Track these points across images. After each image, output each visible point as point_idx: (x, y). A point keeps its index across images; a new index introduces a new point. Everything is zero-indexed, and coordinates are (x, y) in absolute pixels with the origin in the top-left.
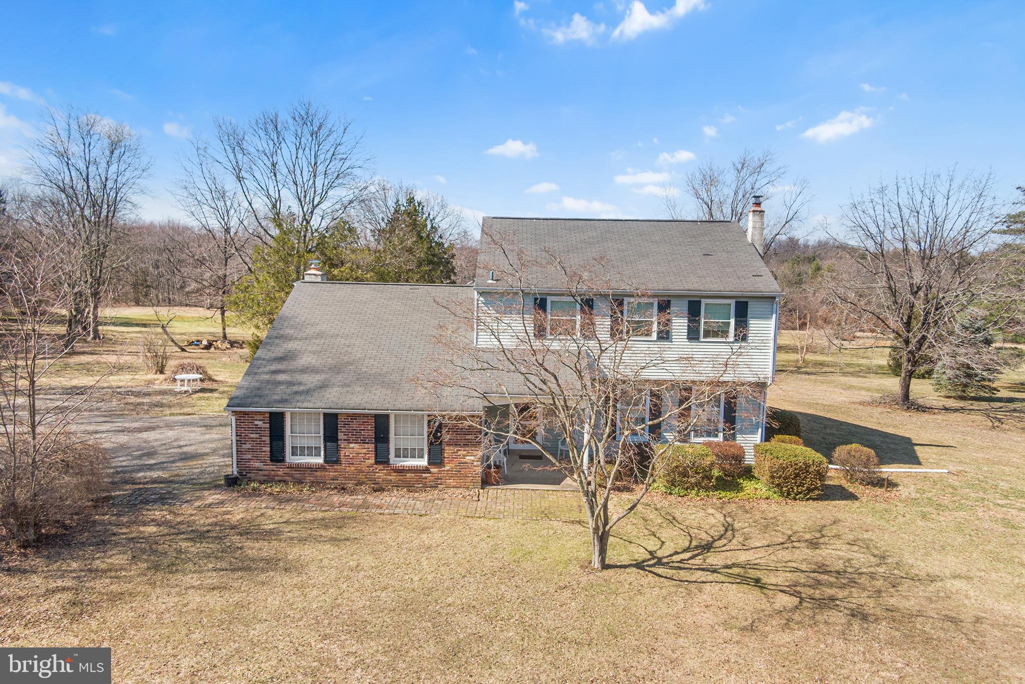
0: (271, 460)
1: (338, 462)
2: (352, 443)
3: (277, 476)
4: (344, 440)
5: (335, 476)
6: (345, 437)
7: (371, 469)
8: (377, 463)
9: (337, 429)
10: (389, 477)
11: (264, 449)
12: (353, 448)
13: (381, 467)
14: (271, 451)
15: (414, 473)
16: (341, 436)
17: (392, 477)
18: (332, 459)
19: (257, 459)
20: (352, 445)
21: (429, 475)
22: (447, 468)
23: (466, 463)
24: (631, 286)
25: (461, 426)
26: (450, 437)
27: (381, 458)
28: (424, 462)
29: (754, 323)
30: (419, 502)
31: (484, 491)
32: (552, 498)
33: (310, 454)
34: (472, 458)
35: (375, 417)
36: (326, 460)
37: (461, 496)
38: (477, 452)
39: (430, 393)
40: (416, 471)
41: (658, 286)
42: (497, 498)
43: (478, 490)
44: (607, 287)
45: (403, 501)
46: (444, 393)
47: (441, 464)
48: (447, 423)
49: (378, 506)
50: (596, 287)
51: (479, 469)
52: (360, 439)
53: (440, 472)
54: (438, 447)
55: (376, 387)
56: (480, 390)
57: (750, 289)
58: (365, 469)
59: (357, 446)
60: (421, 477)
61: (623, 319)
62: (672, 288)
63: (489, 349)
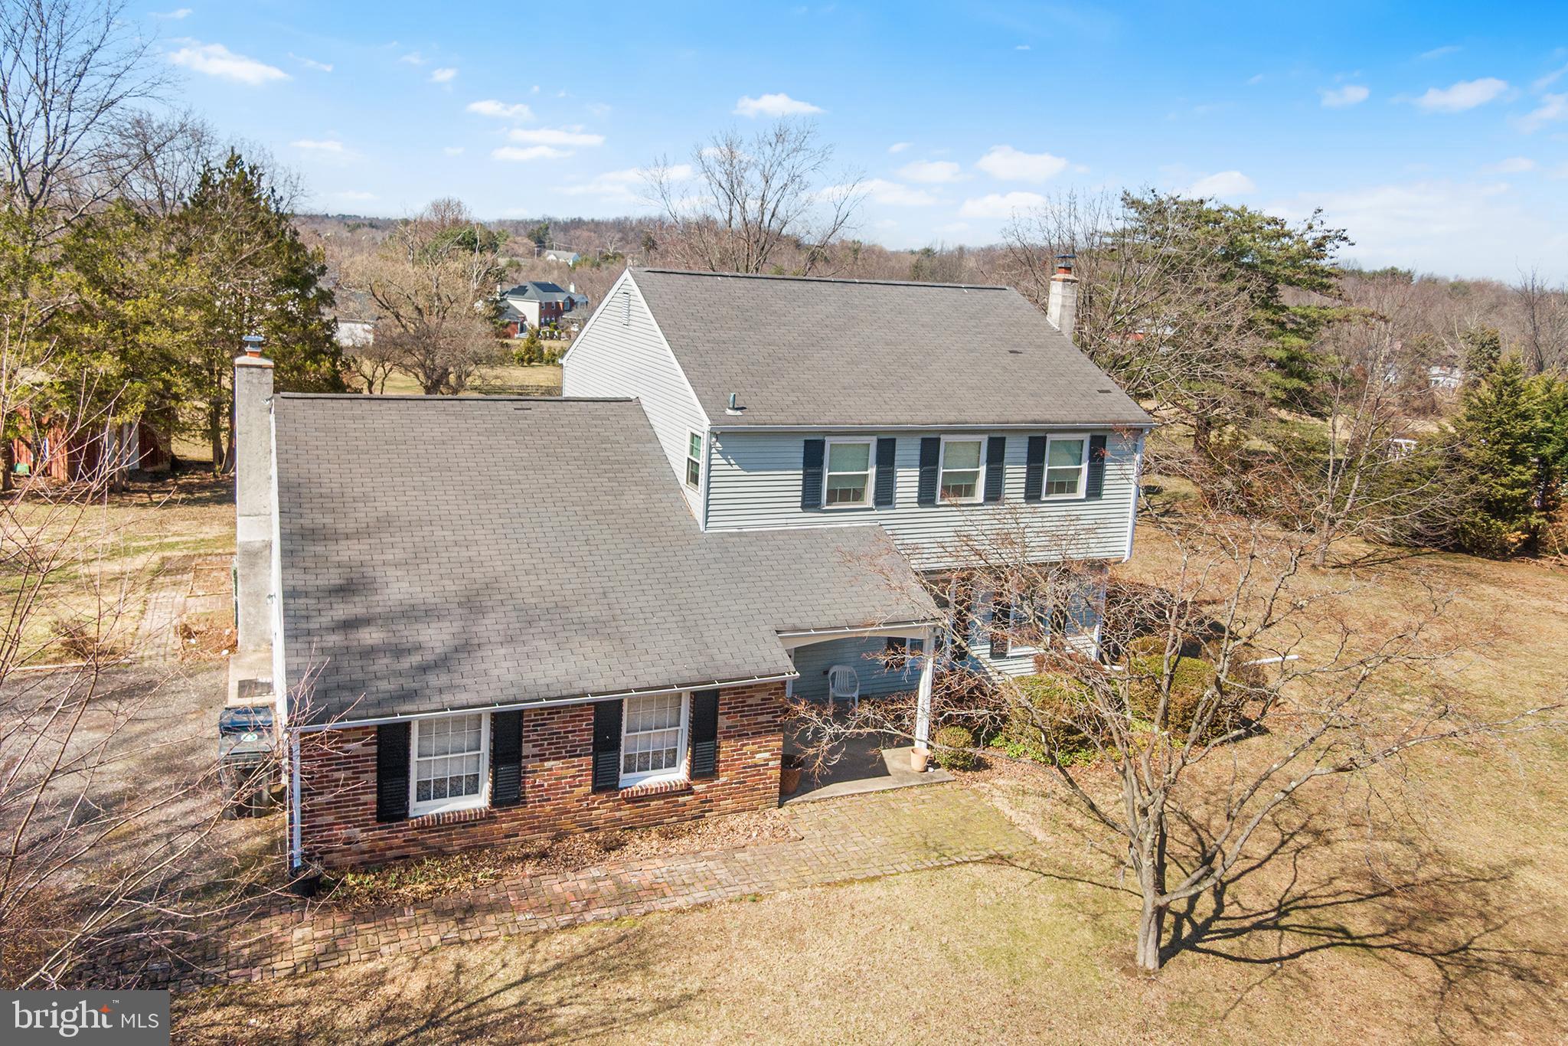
0: (380, 820)
1: (519, 800)
2: (548, 760)
3: (391, 848)
4: (533, 756)
5: (513, 828)
6: (536, 751)
7: (585, 804)
8: (596, 790)
9: (520, 737)
10: (618, 814)
11: (364, 798)
12: (551, 769)
13: (604, 797)
14: (379, 802)
15: (663, 799)
16: (527, 749)
17: (622, 813)
18: (507, 795)
19: (347, 821)
20: (547, 764)
21: (691, 797)
22: (723, 779)
23: (756, 766)
24: (952, 416)
25: (750, 701)
26: (729, 722)
27: (605, 781)
28: (679, 774)
29: (1111, 469)
30: (711, 864)
31: (785, 811)
32: (906, 808)
33: (456, 792)
34: (767, 755)
35: (597, 704)
36: (497, 800)
37: (767, 834)
38: (776, 743)
39: (684, 642)
40: (667, 794)
41: (989, 413)
42: (824, 825)
43: (776, 812)
44: (918, 419)
45: (683, 866)
46: (710, 640)
47: (714, 774)
48: (724, 699)
49: (652, 889)
50: (903, 419)
51: (777, 774)
52: (564, 751)
53: (709, 790)
54: (706, 745)
55: (577, 639)
56: (767, 627)
57: (1111, 417)
58: (573, 805)
59: (559, 764)
60: (676, 804)
61: (936, 471)
62: (1011, 419)
63: (731, 535)
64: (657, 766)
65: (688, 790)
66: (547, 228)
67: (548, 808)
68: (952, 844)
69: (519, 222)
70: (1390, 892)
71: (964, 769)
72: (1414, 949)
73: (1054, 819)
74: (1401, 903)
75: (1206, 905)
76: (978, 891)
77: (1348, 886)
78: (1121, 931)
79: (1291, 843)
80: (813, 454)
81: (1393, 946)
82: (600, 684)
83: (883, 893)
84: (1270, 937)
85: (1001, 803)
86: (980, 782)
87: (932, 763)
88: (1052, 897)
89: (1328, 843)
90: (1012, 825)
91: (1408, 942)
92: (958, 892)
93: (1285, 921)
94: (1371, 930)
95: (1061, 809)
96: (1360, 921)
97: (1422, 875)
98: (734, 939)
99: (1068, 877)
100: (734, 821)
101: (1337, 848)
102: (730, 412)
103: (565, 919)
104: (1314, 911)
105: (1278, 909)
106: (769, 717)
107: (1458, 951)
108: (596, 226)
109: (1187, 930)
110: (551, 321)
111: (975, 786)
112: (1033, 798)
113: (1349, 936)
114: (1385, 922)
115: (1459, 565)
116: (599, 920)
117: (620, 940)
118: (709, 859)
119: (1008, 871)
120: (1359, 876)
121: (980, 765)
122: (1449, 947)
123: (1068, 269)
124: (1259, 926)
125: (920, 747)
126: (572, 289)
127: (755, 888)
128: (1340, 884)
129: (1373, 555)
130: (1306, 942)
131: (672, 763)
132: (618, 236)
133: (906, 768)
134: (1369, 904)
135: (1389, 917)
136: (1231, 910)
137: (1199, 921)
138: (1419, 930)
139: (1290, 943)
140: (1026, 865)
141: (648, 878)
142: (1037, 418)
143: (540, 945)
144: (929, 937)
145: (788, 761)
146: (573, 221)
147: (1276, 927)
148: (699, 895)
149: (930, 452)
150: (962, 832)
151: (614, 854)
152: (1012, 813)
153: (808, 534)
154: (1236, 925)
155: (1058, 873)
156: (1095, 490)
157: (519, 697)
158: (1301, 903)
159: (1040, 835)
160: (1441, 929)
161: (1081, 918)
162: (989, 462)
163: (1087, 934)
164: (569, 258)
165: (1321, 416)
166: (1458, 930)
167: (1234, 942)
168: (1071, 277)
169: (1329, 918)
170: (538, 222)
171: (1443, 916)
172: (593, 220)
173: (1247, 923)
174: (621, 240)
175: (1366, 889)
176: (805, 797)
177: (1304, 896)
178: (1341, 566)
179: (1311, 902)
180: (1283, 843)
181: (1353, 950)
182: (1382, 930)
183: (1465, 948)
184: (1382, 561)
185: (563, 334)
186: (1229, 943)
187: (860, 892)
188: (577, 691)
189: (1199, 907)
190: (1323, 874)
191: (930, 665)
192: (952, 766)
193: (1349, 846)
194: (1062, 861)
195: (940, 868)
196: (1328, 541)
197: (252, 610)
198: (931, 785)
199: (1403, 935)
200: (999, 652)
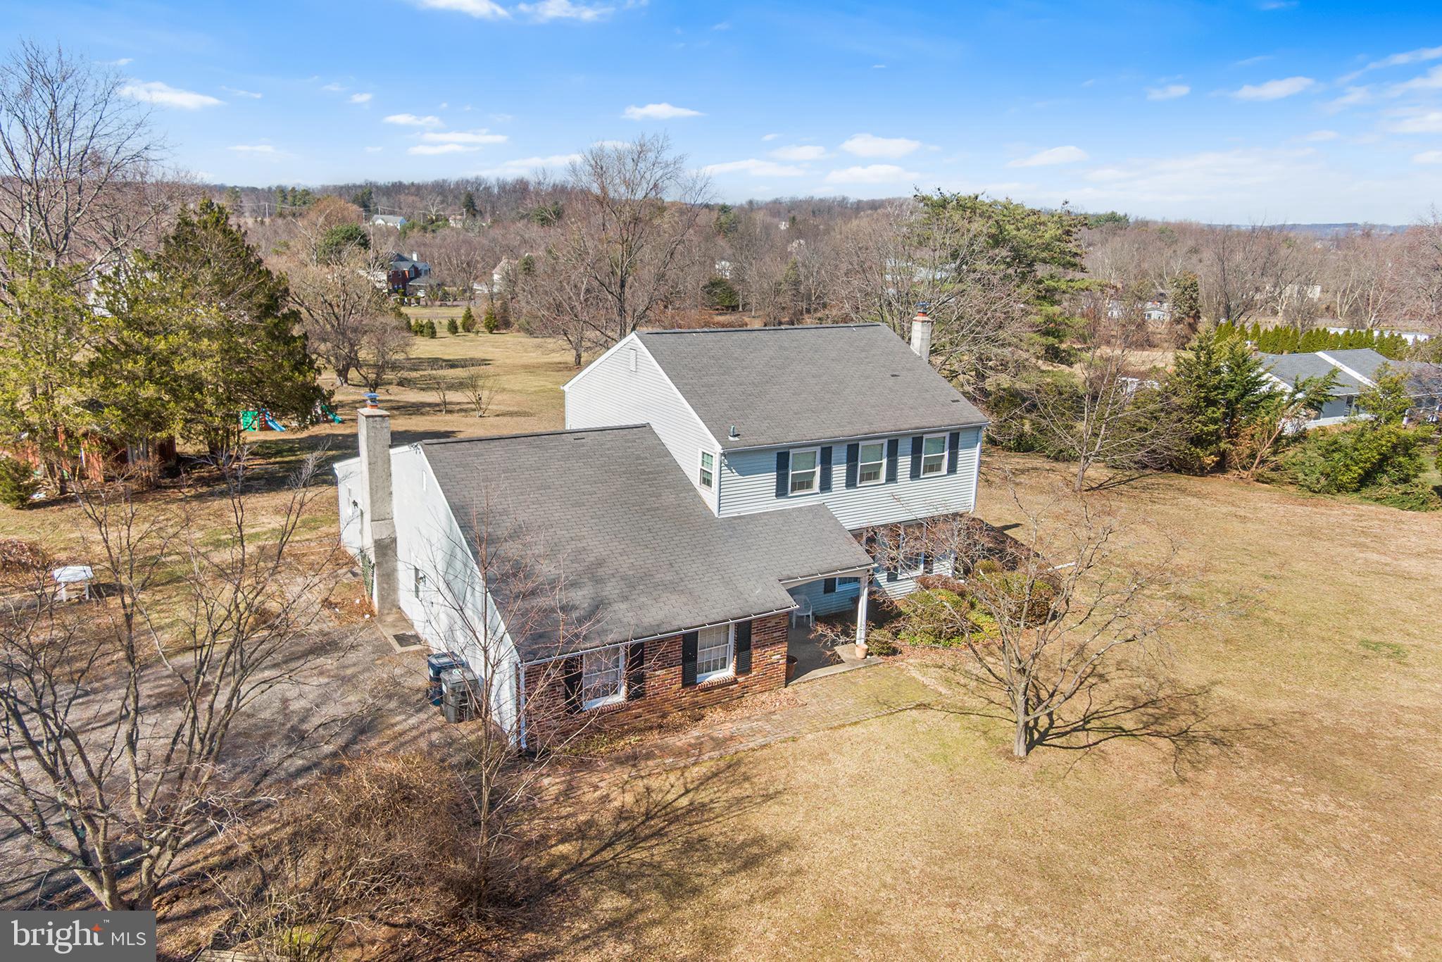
1: (642, 696)
2: (658, 670)
4: (650, 669)
5: (639, 712)
6: (651, 665)
7: (678, 694)
8: (684, 686)
9: (642, 658)
10: (697, 699)
11: (558, 702)
12: (659, 675)
13: (689, 689)
15: (723, 687)
16: (647, 665)
17: (700, 698)
18: (636, 693)
20: (657, 673)
21: (737, 685)
22: (754, 673)
23: (773, 663)
24: (866, 429)
25: (769, 625)
26: (757, 639)
27: (689, 680)
28: (729, 672)
29: (962, 453)
30: (760, 723)
31: (789, 689)
32: (860, 681)
33: (606, 694)
34: (779, 656)
35: (684, 635)
36: (630, 698)
37: (785, 704)
38: (783, 648)
39: (727, 592)
40: (724, 685)
41: (887, 425)
42: (815, 695)
43: (786, 690)
44: (846, 433)
45: (745, 726)
46: (742, 589)
47: (749, 671)
48: (754, 625)
49: (732, 738)
50: (836, 434)
51: (784, 667)
52: (666, 663)
53: (747, 680)
54: (745, 653)
55: (665, 595)
56: (772, 578)
57: (963, 420)
58: (672, 696)
59: (664, 672)
60: (729, 690)
61: (857, 465)
62: (902, 427)
63: (735, 518)
64: (715, 669)
65: (735, 681)
66: (370, 193)
67: (658, 699)
68: (894, 700)
69: (341, 188)
70: (1145, 705)
71: (887, 655)
72: (1159, 734)
73: (947, 681)
74: (1150, 711)
75: (1044, 722)
76: (917, 725)
77: (1121, 704)
78: (1001, 739)
79: (1086, 683)
80: (783, 461)
81: (1148, 734)
82: (688, 623)
83: (864, 731)
84: (1082, 735)
85: (915, 674)
86: (898, 662)
87: (868, 653)
88: (959, 725)
89: (1107, 681)
90: (924, 686)
91: (1156, 731)
92: (906, 726)
93: (1088, 726)
94: (1135, 727)
95: (950, 674)
96: (1129, 722)
97: (1161, 695)
98: (791, 762)
99: (965, 713)
100: (764, 697)
101: (1113, 683)
102: (731, 439)
103: (692, 760)
104: (1103, 719)
105: (1084, 720)
106: (779, 634)
107: (1183, 733)
108: (417, 190)
109: (1036, 736)
110: (399, 288)
111: (897, 664)
112: (933, 669)
113: (1124, 731)
114: (1143, 722)
115: (1172, 483)
116: (711, 759)
117: (729, 767)
118: (757, 720)
119: (930, 712)
120: (1128, 698)
121: (894, 652)
122: (1178, 732)
123: (924, 314)
124: (1075, 730)
125: (860, 642)
126: (415, 257)
127: (791, 734)
128: (1117, 703)
129: (1113, 478)
130: (1102, 736)
131: (723, 666)
132: (439, 199)
133: (853, 657)
134: (1133, 713)
135: (1144, 719)
136: (1058, 723)
137: (1042, 730)
138: (1161, 724)
139: (1093, 738)
140: (940, 708)
141: (728, 733)
142: (918, 425)
143: (686, 774)
144: (897, 752)
145: (790, 660)
146: (394, 185)
147: (1084, 729)
148: (760, 740)
149: (852, 452)
150: (898, 692)
151: (701, 722)
152: (923, 679)
153: (782, 513)
154: (1063, 730)
155: (958, 711)
156: (952, 469)
157: (644, 634)
158: (1095, 716)
159: (944, 691)
160: (1173, 723)
161: (977, 734)
162: (888, 456)
163: (983, 742)
164: (396, 222)
165: (1070, 365)
166: (1182, 722)
167: (1063, 739)
168: (927, 319)
169: (1112, 722)
170: (360, 187)
171: (1173, 714)
172: (413, 184)
173: (1068, 729)
174: (442, 202)
175: (1129, 704)
176: (799, 680)
177: (1097, 712)
178: (1092, 489)
179: (1101, 714)
180: (1082, 683)
181: (1126, 738)
182: (1141, 726)
183: (1186, 731)
184: (1119, 483)
185: (413, 301)
186: (1060, 740)
187: (850, 730)
188: (676, 628)
189: (1040, 723)
190: (1106, 699)
191: (866, 592)
192: (880, 654)
193: (1119, 681)
194: (960, 704)
195: (892, 713)
196: (1084, 471)
197: (385, 586)
198: (871, 666)
199: (1152, 727)
200: (892, 578)
